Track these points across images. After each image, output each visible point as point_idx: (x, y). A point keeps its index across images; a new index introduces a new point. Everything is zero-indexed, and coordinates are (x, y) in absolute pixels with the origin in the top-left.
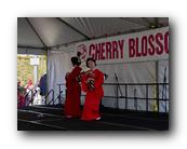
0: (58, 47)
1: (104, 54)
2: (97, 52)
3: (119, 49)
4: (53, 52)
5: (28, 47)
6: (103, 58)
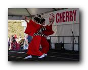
2: (61, 17)
3: (73, 16)
6: (64, 21)
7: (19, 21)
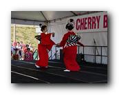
0: (55, 20)
1: (87, 26)
2: (82, 24)
3: (96, 22)
4: (51, 24)
5: (35, 21)
6: (86, 28)
7: (32, 26)
